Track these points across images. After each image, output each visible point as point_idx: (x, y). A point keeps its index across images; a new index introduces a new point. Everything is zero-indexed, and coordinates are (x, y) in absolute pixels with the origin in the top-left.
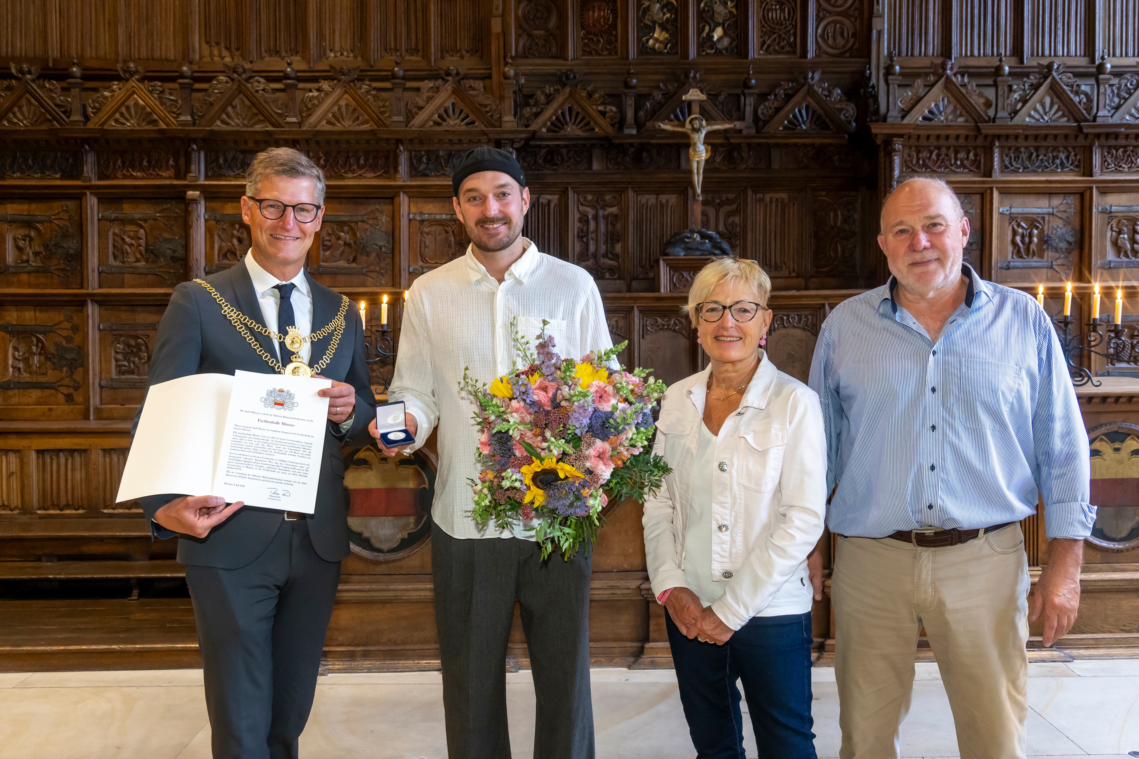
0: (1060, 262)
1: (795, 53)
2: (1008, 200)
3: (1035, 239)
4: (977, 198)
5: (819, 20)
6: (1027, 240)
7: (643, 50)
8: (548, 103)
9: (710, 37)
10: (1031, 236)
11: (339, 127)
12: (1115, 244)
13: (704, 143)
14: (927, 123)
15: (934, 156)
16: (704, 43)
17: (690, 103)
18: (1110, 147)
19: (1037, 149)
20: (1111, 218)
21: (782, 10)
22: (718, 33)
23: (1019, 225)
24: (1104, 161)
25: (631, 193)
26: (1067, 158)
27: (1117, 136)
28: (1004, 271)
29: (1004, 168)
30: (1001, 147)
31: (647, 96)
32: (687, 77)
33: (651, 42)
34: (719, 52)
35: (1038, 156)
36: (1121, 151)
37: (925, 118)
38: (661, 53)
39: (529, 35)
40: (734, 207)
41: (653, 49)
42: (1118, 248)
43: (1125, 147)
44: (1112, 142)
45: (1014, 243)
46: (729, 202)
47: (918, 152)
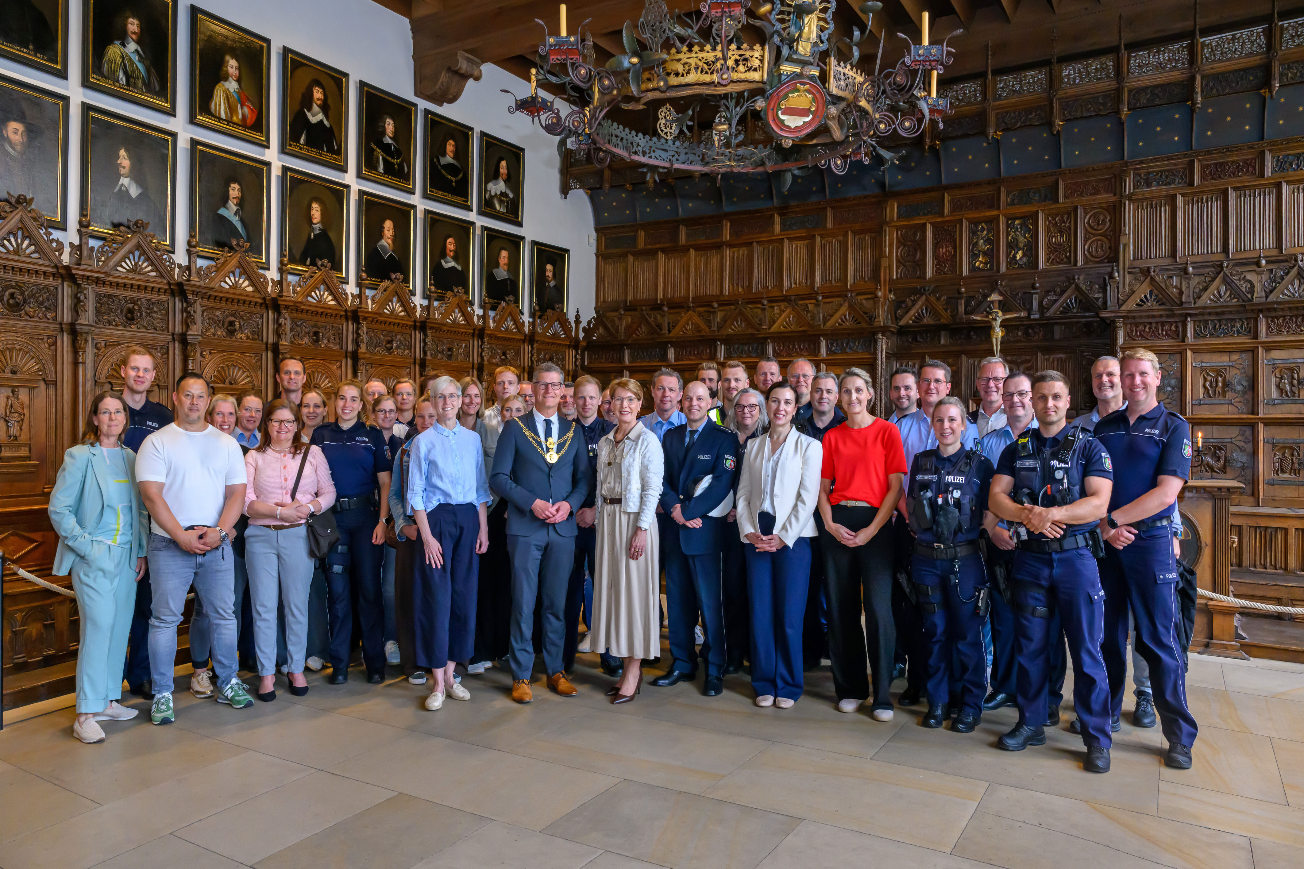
0: (1237, 400)
1: (1070, 263)
2: (1199, 357)
3: (1220, 384)
4: (1178, 356)
5: (1086, 240)
6: (1214, 384)
7: (973, 268)
8: (913, 305)
9: (1015, 257)
10: (1217, 382)
11: (789, 329)
12: (1278, 386)
13: (1001, 326)
14: (1139, 308)
15: (1147, 330)
16: (1011, 261)
17: (992, 302)
18: (1273, 317)
19: (1220, 321)
20: (1275, 368)
21: (1062, 236)
22: (1019, 255)
23: (1208, 374)
24: (1268, 327)
25: (964, 357)
26: (1242, 327)
27: (1275, 310)
28: (1197, 407)
29: (1196, 335)
30: (1194, 322)
31: (972, 298)
32: (997, 284)
33: (977, 264)
34: (1021, 267)
35: (1220, 326)
36: (1281, 320)
37: (1137, 305)
38: (983, 270)
39: (904, 266)
40: (1030, 364)
41: (978, 268)
42: (1281, 390)
43: (1284, 317)
44: (1274, 314)
45: (1204, 386)
46: (1027, 361)
47: (1137, 327)
